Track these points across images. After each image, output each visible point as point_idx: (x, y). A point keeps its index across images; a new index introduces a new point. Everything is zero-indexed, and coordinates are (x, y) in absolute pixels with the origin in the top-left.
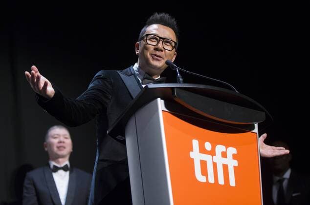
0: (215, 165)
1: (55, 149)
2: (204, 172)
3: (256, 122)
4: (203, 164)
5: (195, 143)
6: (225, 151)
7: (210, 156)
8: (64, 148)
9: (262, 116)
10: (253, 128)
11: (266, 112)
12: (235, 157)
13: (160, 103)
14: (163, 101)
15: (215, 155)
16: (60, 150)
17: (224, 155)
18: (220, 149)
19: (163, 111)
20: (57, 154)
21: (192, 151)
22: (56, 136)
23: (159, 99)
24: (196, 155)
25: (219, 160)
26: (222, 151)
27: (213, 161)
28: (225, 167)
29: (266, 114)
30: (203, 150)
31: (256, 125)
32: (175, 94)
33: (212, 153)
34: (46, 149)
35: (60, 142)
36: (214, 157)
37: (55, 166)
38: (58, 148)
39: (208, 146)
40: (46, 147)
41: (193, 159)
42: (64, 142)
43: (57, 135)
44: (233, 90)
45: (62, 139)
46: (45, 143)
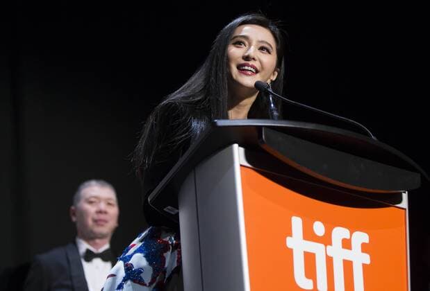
0: (329, 261)
1: (90, 222)
2: (311, 272)
3: (405, 189)
4: (310, 258)
5: (297, 223)
6: (348, 237)
7: (321, 246)
8: (106, 221)
9: (415, 180)
10: (400, 201)
11: (421, 174)
12: (365, 248)
13: (238, 152)
14: (242, 150)
15: (331, 244)
16: (98, 225)
17: (347, 244)
18: (340, 233)
19: (241, 165)
20: (92, 232)
21: (291, 235)
22: (93, 200)
23: (236, 146)
24: (297, 243)
25: (337, 252)
26: (343, 237)
27: (326, 254)
28: (348, 265)
29: (422, 177)
30: (309, 235)
31: (405, 196)
32: (264, 137)
33: (326, 240)
34: (74, 219)
35: (100, 212)
36: (329, 247)
37: (88, 251)
38: (96, 221)
39: (319, 229)
40: (74, 214)
41: (291, 250)
42: (106, 213)
43: (96, 197)
44: (366, 134)
45: (103, 206)
46: (73, 208)
